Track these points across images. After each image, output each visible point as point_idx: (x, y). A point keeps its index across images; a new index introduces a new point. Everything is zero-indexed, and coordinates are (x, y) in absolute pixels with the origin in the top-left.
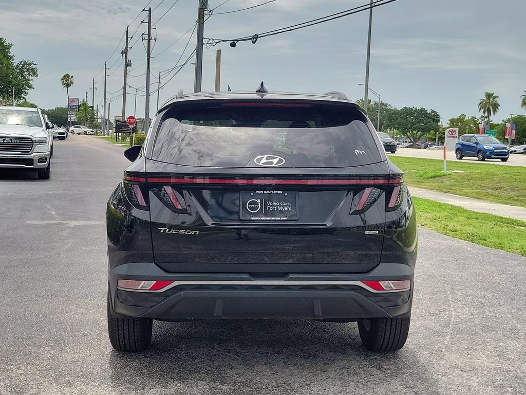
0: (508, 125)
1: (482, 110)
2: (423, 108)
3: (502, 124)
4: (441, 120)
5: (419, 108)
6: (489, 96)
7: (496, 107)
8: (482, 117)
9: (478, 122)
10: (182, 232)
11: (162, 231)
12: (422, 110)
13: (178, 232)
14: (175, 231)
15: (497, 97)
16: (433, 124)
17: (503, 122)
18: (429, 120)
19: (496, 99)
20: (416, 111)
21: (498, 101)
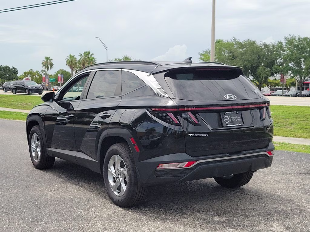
0: (59, 75)
1: (44, 67)
2: (8, 66)
3: (54, 75)
4: (18, 73)
5: (5, 66)
6: (47, 59)
7: (52, 65)
8: (42, 71)
9: (40, 74)
10: (201, 135)
11: (190, 136)
12: (7, 67)
13: (198, 135)
14: (197, 135)
15: (51, 60)
16: (14, 75)
17: (55, 74)
18: (11, 73)
19: (52, 61)
20: (3, 67)
21: (53, 62)
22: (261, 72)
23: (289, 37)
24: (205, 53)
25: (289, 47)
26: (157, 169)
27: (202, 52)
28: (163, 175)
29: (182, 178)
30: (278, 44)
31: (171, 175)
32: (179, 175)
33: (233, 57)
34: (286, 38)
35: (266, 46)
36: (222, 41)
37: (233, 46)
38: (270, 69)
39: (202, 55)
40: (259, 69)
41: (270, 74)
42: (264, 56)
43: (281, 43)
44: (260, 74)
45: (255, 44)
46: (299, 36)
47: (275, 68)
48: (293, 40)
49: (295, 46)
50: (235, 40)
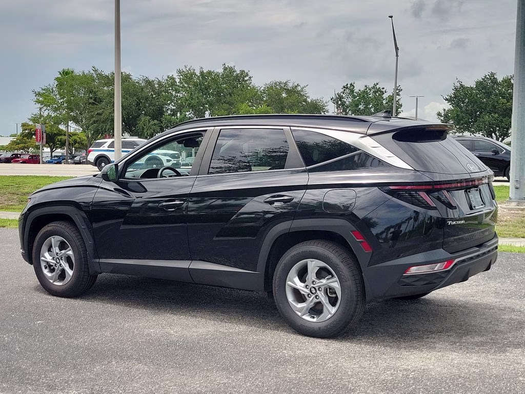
11: (449, 224)
13: (457, 223)
22: (145, 125)
23: (184, 70)
24: (44, 92)
25: (186, 85)
26: (404, 275)
27: (38, 90)
28: (413, 283)
29: (439, 284)
30: (167, 80)
31: (425, 282)
32: (435, 281)
33: (95, 100)
34: (179, 72)
35: (149, 83)
36: (72, 72)
37: (94, 80)
38: (157, 120)
39: (39, 94)
40: (140, 120)
41: (158, 129)
42: (147, 99)
43: (172, 78)
44: (143, 129)
45: (131, 79)
46: (201, 68)
47: (166, 119)
48: (191, 75)
49: (195, 85)
50: (96, 71)
